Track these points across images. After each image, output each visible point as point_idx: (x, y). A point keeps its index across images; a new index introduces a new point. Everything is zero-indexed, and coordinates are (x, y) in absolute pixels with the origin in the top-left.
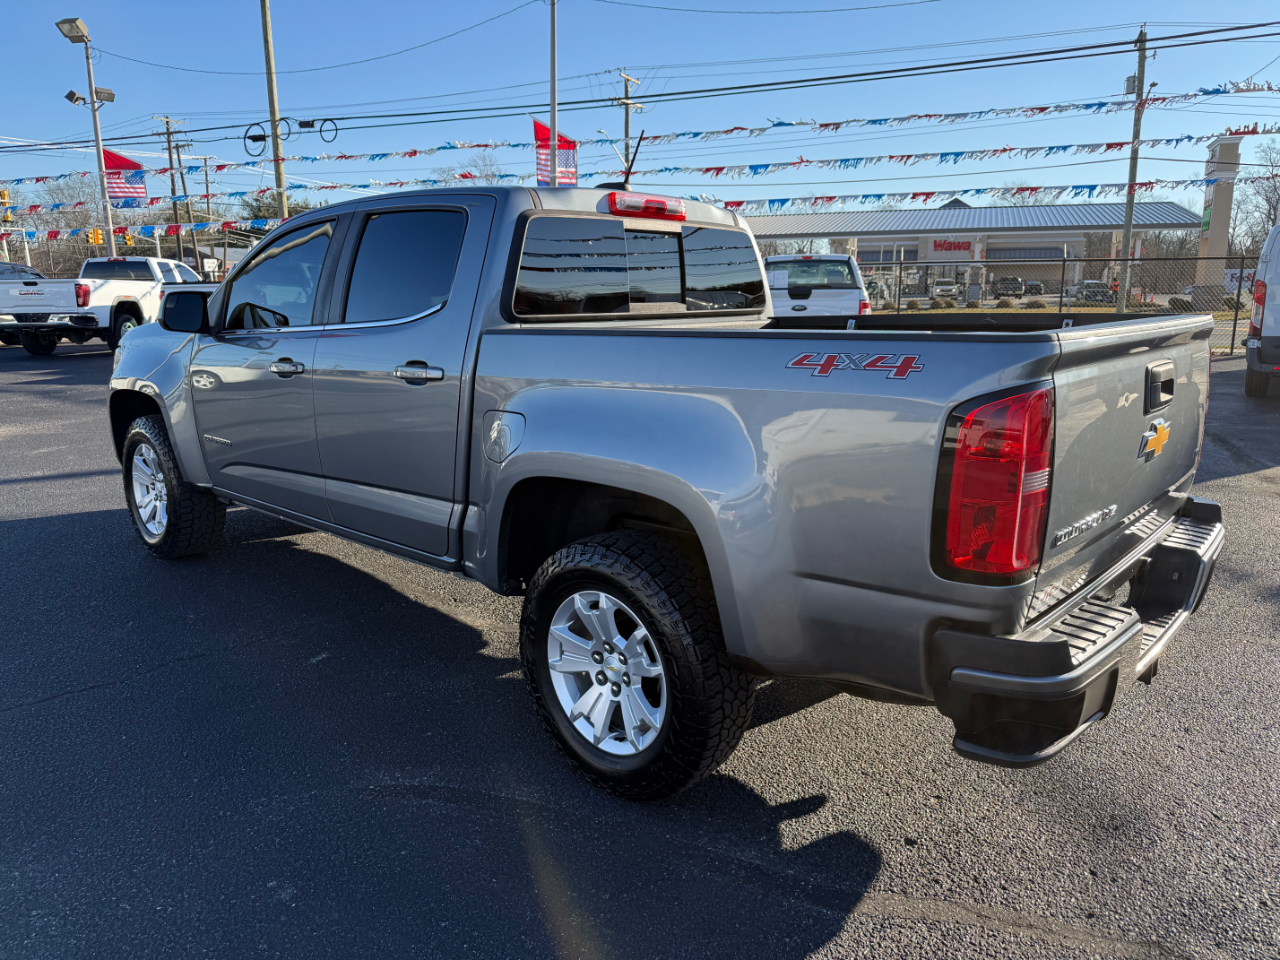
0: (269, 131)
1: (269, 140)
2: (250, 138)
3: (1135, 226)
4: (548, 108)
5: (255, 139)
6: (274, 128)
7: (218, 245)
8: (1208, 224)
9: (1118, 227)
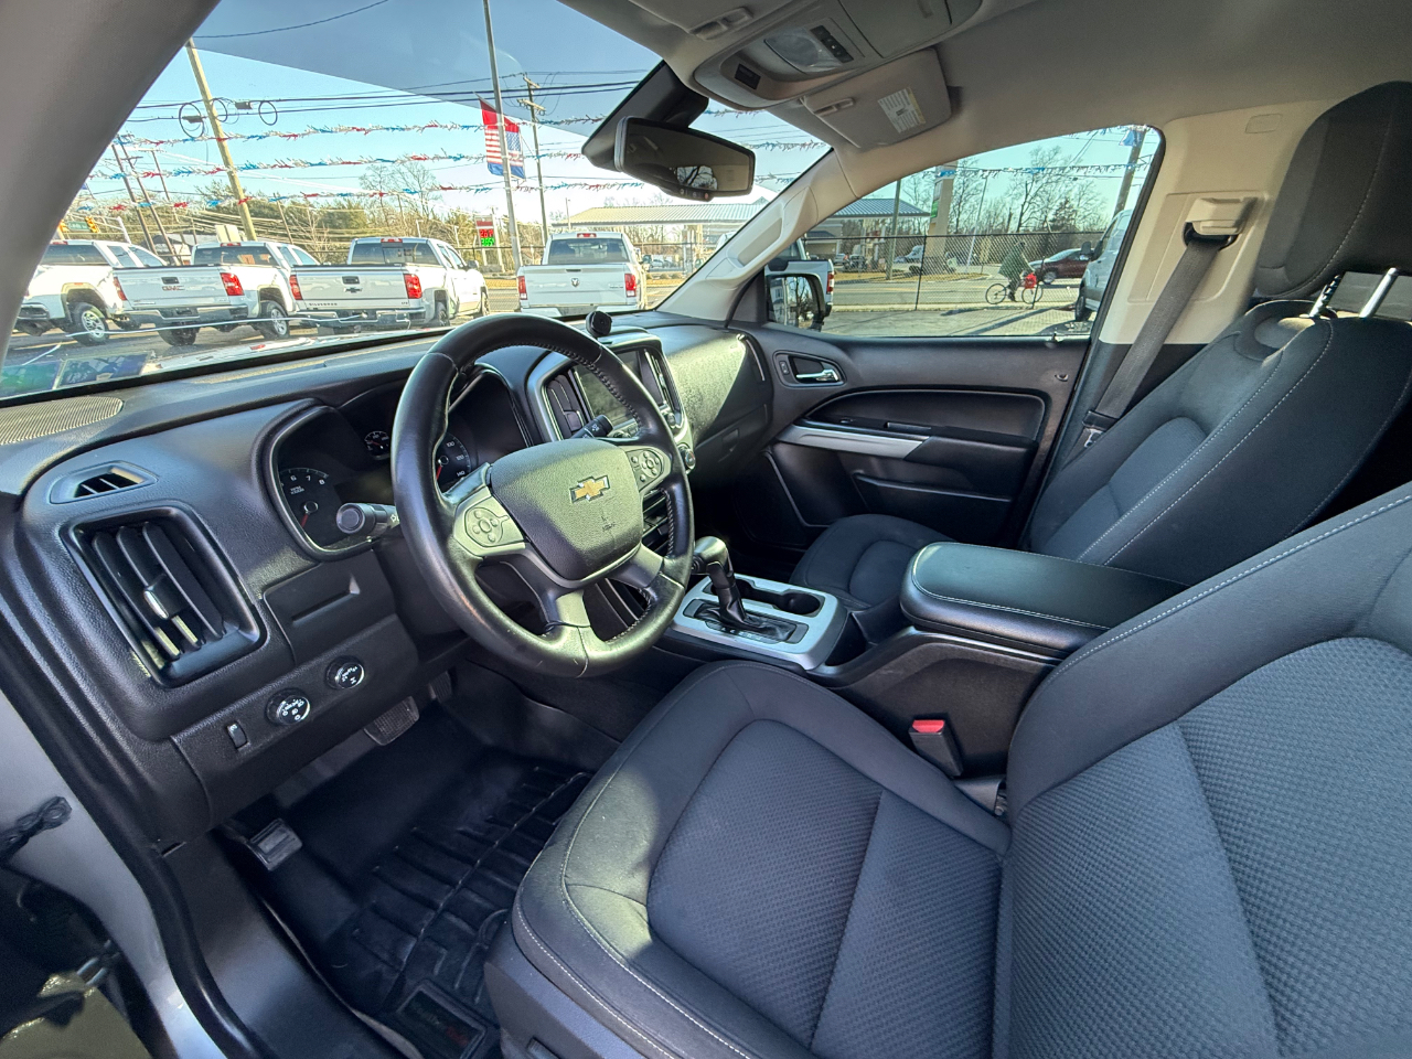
0: (204, 113)
1: (207, 121)
2: (184, 118)
3: (900, 215)
4: (493, 95)
5: (193, 120)
6: (209, 108)
7: (186, 233)
8: (936, 213)
9: (888, 215)
